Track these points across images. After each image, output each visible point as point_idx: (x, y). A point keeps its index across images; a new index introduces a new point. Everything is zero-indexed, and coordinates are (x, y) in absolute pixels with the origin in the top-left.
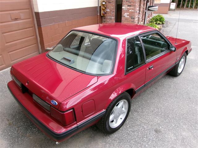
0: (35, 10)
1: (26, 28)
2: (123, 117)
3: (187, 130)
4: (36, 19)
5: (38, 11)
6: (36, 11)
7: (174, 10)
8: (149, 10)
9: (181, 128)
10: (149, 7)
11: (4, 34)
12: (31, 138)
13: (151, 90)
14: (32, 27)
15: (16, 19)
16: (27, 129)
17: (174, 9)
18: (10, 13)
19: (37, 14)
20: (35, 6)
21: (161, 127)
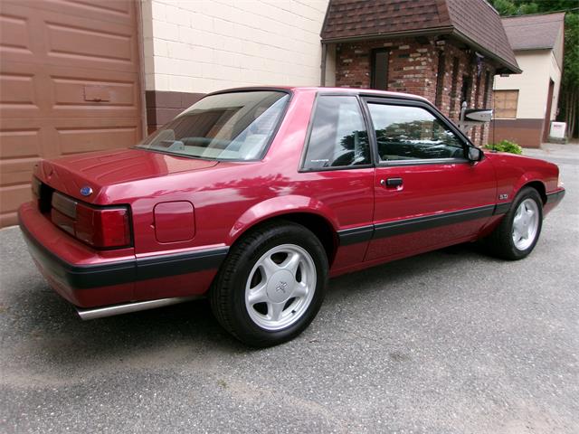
0: (147, 85)
1: (118, 127)
2: (300, 308)
3: (494, 363)
4: (147, 107)
5: (152, 90)
6: (148, 88)
7: (562, 142)
8: (467, 119)
9: (479, 356)
10: (467, 112)
11: (61, 132)
12: (39, 338)
13: (422, 280)
14: (135, 127)
15: (97, 102)
16: (36, 322)
17: (564, 140)
18: (84, 86)
19: (151, 95)
20: (147, 78)
21: (412, 350)
